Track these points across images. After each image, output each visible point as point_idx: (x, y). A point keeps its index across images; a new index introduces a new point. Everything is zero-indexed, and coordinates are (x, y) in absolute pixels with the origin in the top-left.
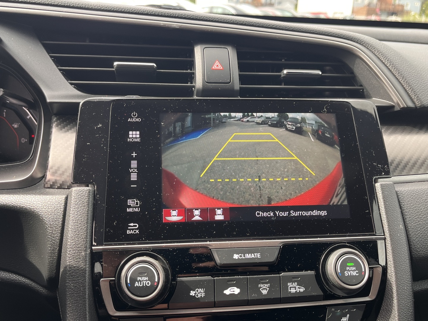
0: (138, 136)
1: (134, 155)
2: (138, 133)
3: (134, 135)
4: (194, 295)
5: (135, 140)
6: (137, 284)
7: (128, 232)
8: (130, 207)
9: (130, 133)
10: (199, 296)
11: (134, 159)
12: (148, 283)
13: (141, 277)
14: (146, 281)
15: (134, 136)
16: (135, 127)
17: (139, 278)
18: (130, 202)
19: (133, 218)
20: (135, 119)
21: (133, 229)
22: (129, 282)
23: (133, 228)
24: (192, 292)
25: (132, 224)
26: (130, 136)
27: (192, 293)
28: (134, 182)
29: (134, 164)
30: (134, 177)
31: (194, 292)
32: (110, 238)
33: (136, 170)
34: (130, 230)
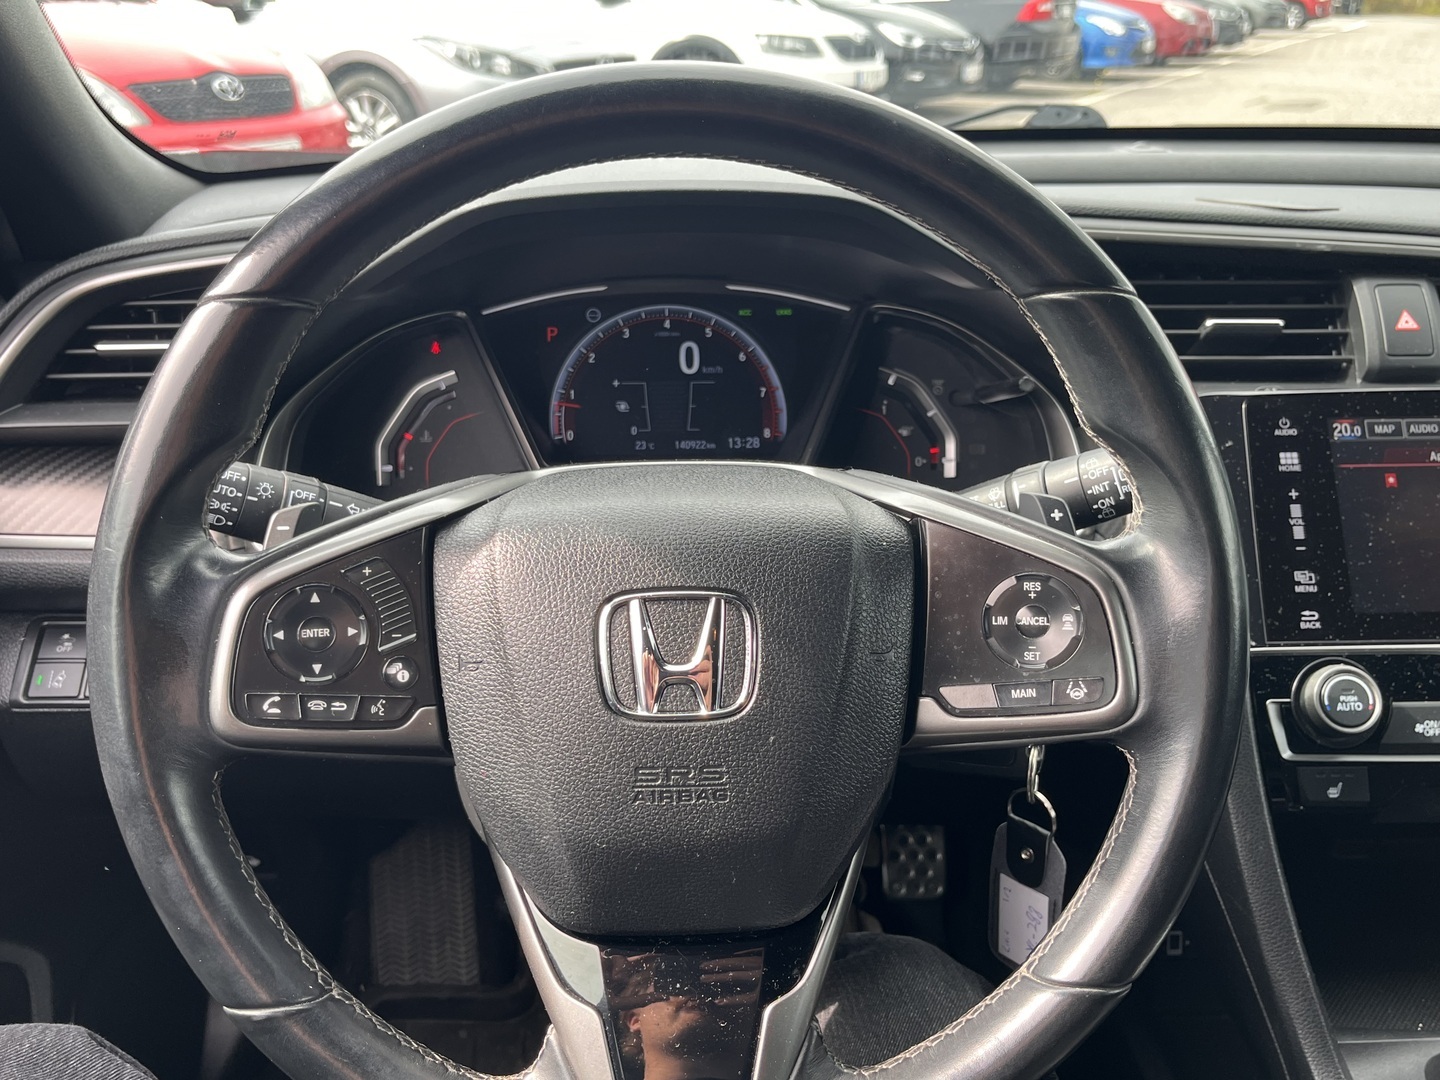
0: (1296, 461)
1: (1294, 494)
2: (1295, 455)
3: (1290, 460)
4: (1421, 731)
5: (1292, 469)
6: (1340, 707)
7: (1303, 626)
8: (1299, 583)
9: (1282, 455)
10: (1431, 733)
11: (1295, 502)
12: (1359, 706)
13: (1346, 695)
14: (1355, 702)
15: (1289, 462)
16: (1288, 444)
17: (1342, 698)
18: (1298, 576)
19: (1308, 601)
20: (1286, 430)
21: (1310, 621)
22: (1326, 703)
23: (1310, 619)
24: (1418, 725)
25: (1307, 613)
26: (1283, 461)
27: (1419, 728)
28: (1300, 542)
29: (1296, 510)
30: (1299, 533)
31: (1422, 726)
32: (1276, 636)
33: (1300, 522)
34: (1306, 621)
